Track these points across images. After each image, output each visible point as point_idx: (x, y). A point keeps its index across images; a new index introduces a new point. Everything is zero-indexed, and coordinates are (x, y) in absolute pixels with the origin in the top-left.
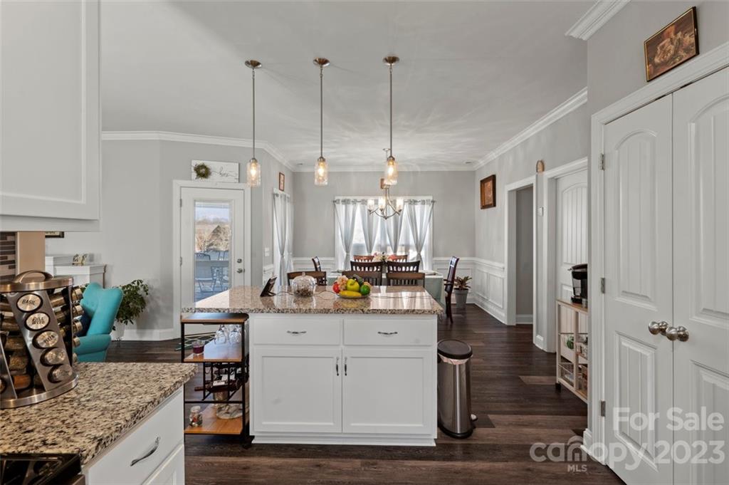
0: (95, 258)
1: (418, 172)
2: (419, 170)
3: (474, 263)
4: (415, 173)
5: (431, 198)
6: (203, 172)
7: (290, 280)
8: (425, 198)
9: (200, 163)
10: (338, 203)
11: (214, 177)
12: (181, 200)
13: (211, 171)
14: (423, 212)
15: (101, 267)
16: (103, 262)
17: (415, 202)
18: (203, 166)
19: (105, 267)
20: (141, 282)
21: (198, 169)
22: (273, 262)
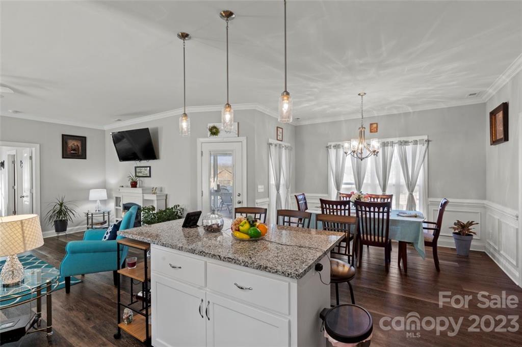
0: (163, 190)
1: (410, 112)
2: (410, 110)
3: (484, 207)
4: (407, 114)
5: (426, 138)
6: (214, 131)
7: (237, 214)
8: (417, 138)
9: (211, 125)
10: (331, 148)
11: (221, 134)
12: (202, 152)
13: (220, 130)
14: (416, 152)
15: (164, 195)
16: (166, 193)
17: (406, 143)
18: (214, 127)
19: (166, 195)
20: (179, 206)
21: (211, 130)
22: (268, 197)
